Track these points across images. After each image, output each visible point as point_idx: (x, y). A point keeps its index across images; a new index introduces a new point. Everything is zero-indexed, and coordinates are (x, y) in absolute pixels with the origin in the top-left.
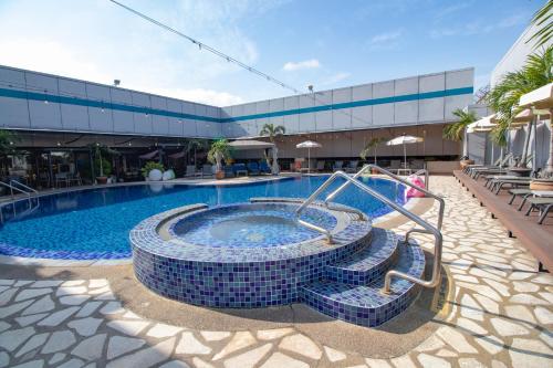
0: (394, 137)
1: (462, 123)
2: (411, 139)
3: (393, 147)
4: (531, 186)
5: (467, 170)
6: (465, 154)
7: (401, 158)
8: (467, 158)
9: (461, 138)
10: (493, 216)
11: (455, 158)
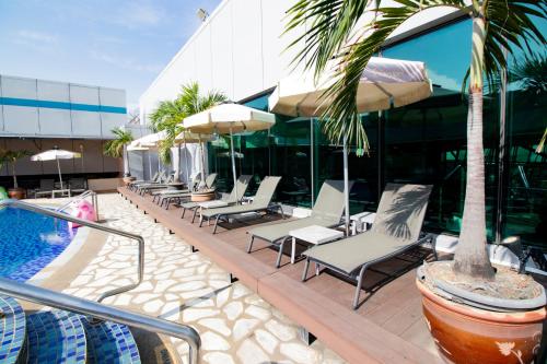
0: (41, 150)
1: (121, 140)
2: (66, 154)
3: (41, 163)
4: (193, 199)
5: (131, 186)
6: (126, 171)
7: (55, 178)
8: (129, 175)
9: (121, 156)
10: (171, 233)
11: (117, 175)
